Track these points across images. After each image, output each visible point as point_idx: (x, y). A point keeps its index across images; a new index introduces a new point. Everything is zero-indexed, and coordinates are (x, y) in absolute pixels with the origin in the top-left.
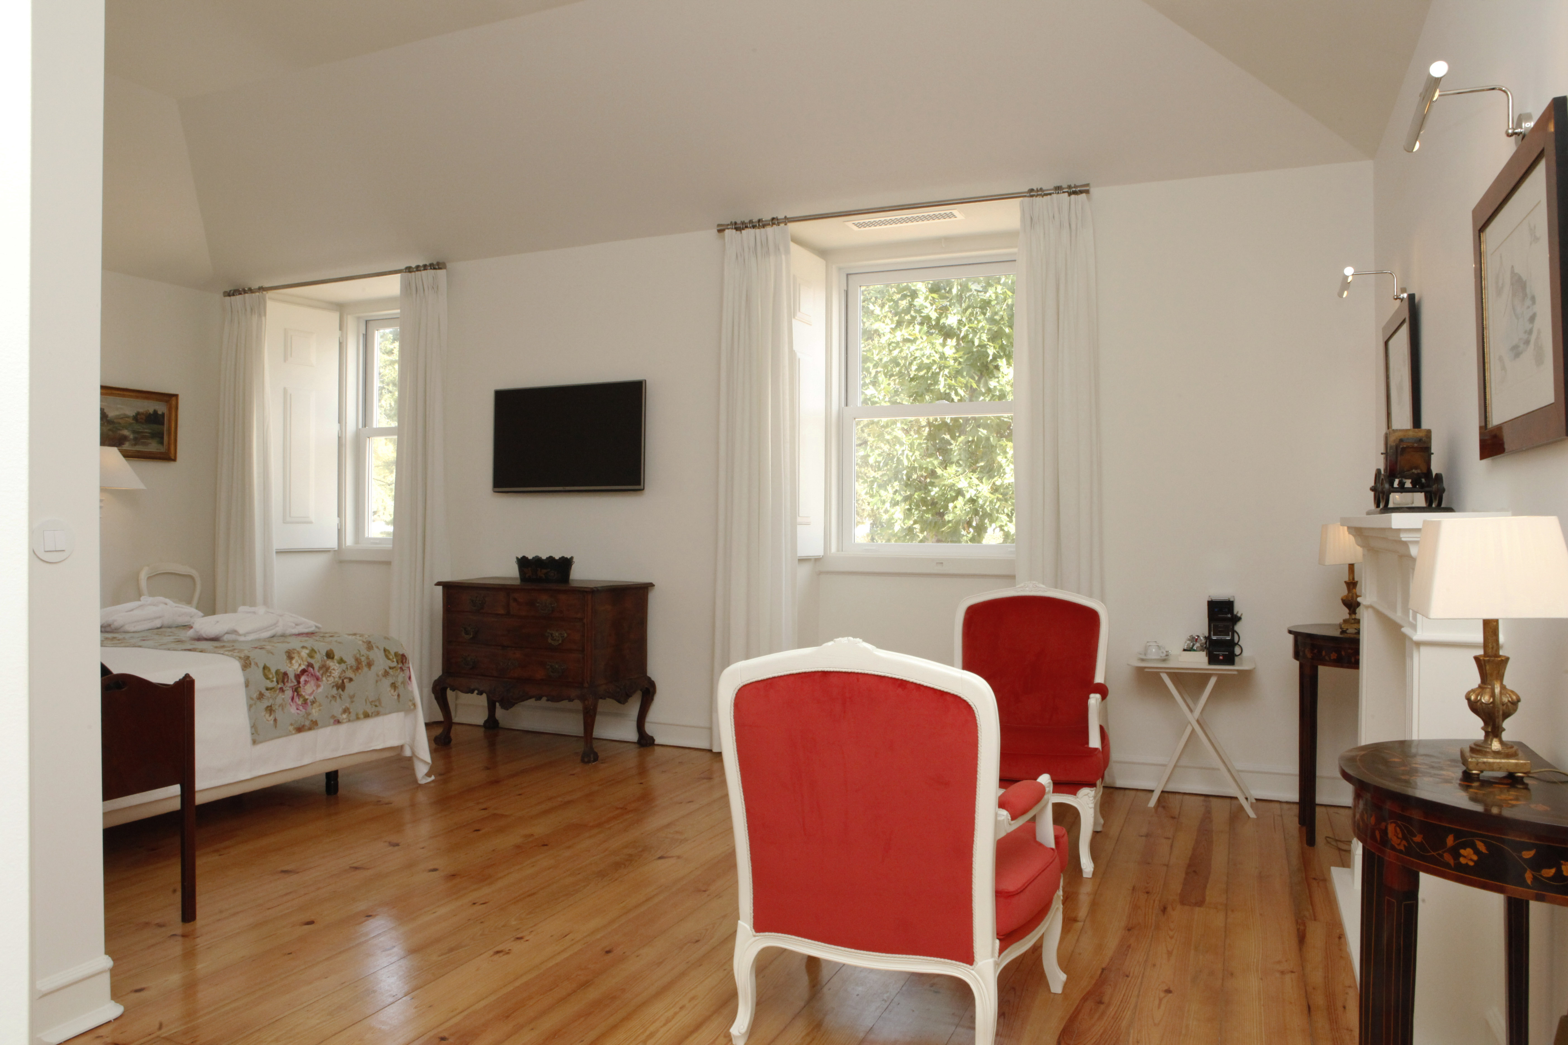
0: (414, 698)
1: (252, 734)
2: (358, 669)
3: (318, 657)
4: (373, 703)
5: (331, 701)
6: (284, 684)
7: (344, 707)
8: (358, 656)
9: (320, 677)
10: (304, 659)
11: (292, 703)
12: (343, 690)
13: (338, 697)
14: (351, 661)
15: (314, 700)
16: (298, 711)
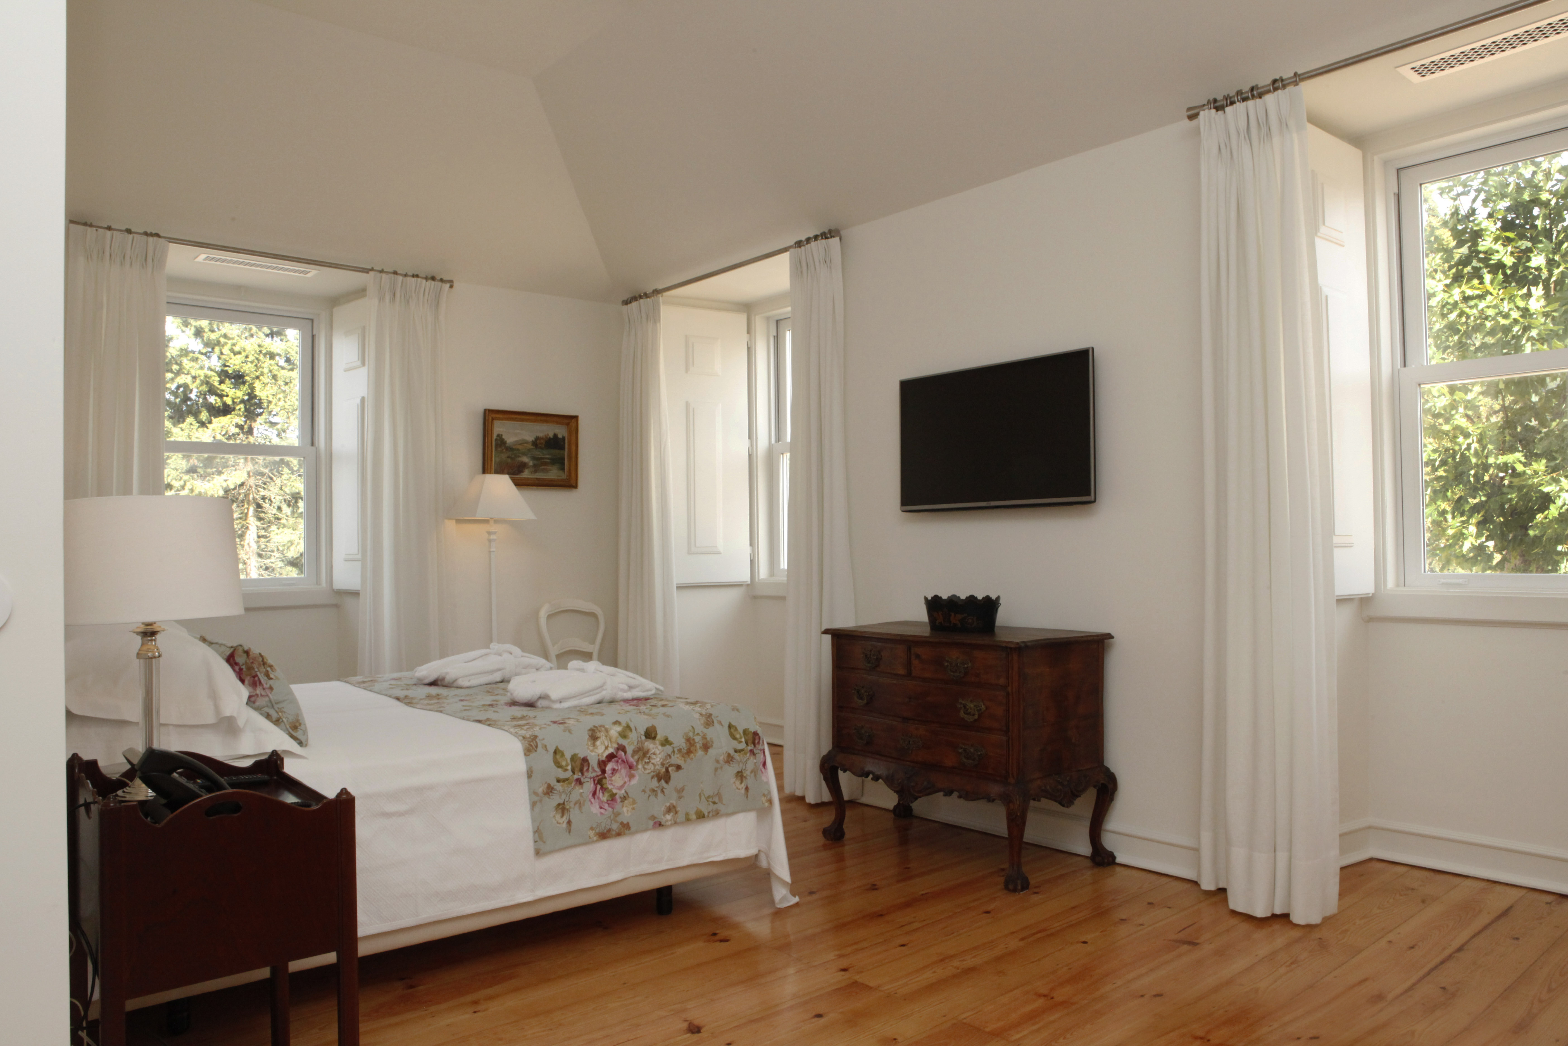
0: (769, 792)
1: (535, 842)
2: (689, 752)
3: (633, 736)
4: (710, 800)
5: (649, 796)
6: (583, 774)
7: (668, 804)
8: (691, 734)
9: (635, 763)
10: (613, 740)
11: (593, 800)
12: (667, 782)
13: (659, 792)
14: (679, 741)
15: (625, 795)
16: (602, 811)
